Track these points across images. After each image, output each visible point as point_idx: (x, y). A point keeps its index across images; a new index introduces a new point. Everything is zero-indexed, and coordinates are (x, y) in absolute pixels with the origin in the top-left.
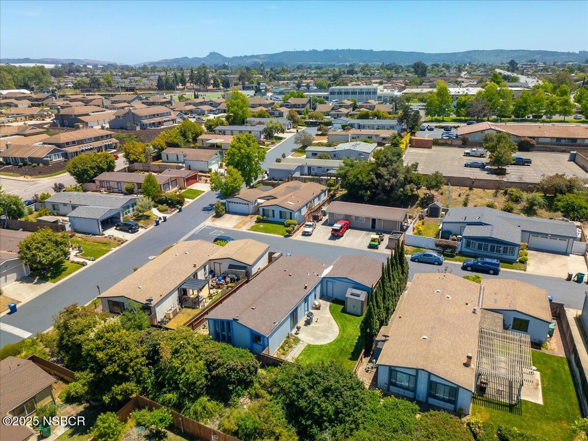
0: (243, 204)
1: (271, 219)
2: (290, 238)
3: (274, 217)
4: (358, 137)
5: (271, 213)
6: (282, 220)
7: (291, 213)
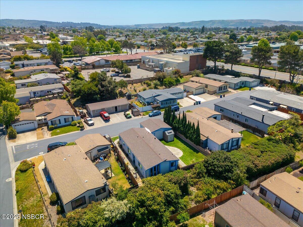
0: (28, 123)
1: (59, 125)
2: (84, 130)
3: (60, 123)
4: (35, 71)
5: (58, 122)
6: (67, 123)
7: (72, 118)
